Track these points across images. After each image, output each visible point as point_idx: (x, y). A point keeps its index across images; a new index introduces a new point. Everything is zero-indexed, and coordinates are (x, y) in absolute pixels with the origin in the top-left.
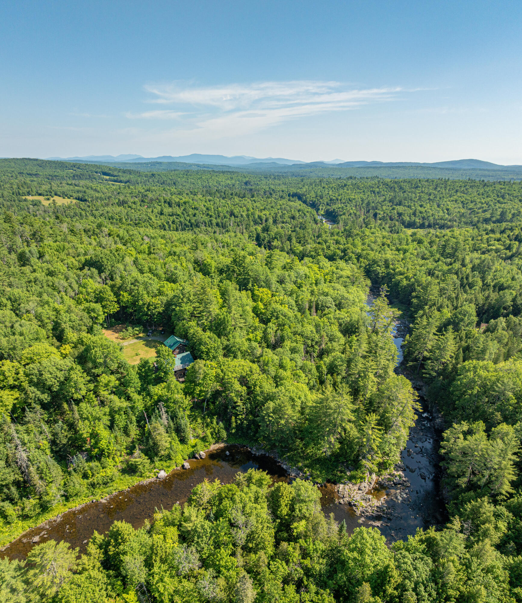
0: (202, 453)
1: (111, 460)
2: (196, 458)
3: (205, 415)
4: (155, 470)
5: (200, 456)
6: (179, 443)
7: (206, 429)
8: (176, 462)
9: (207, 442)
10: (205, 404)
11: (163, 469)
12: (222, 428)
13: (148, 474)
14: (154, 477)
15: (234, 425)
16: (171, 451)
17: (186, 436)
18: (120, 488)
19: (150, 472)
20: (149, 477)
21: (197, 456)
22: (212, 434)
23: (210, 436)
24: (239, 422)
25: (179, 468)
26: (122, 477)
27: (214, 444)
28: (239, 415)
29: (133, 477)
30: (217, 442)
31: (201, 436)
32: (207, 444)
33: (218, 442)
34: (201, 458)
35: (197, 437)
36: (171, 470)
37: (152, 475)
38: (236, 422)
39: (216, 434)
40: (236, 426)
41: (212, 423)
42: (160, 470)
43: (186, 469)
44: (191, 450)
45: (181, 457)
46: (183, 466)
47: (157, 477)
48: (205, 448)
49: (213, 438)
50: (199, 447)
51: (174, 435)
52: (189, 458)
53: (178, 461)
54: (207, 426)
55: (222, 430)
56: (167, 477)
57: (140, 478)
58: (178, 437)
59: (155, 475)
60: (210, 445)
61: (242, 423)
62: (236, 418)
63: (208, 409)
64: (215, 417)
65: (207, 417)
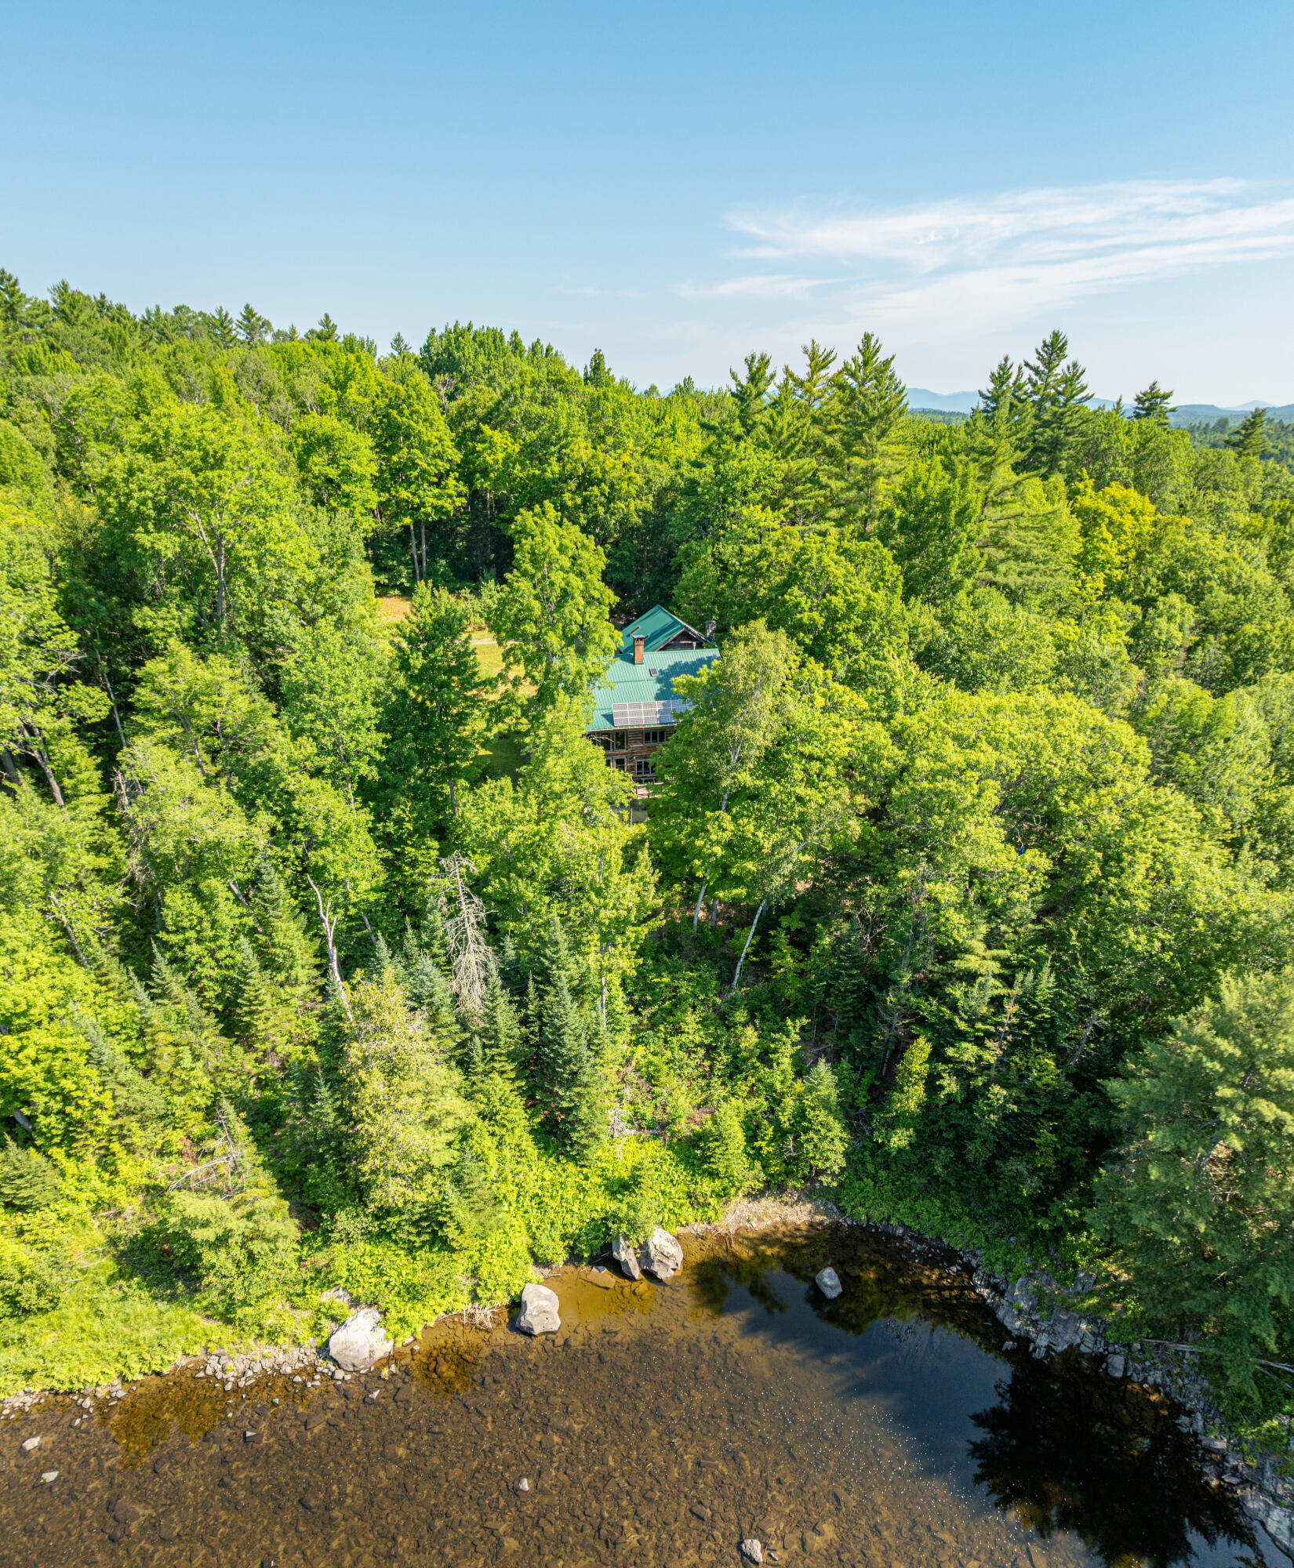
0: (661, 1240)
1: (91, 1163)
2: (618, 1268)
3: (733, 1004)
4: (327, 1297)
5: (645, 1257)
6: (528, 1144)
7: (719, 1091)
8: (474, 1272)
9: (713, 1175)
10: (748, 939)
11: (373, 1304)
12: (825, 1103)
13: (274, 1311)
14: (310, 1342)
15: (913, 1097)
16: (453, 1197)
17: (584, 1112)
18: (62, 1372)
19: (293, 1300)
20: (273, 1335)
21: (627, 1255)
22: (752, 1133)
23: (737, 1137)
24: (950, 1085)
25: (484, 1315)
26: (110, 1294)
27: (754, 1196)
28: (962, 1036)
29: (172, 1312)
30: (773, 1187)
31: (683, 1128)
32: (706, 1186)
33: (781, 1189)
34: (650, 1275)
35: (659, 1128)
36: (424, 1316)
37: (297, 1322)
38: (932, 1083)
39: (781, 1133)
40: (926, 1107)
41: (766, 1057)
42: (355, 1303)
43: (528, 1333)
44: (601, 1203)
45: (521, 1241)
46: (516, 1305)
47: (324, 1350)
48: (688, 1213)
49: (755, 1155)
50: (647, 1201)
51: (502, 1086)
52: (574, 1257)
53: (495, 1268)
54: (735, 1070)
55: (822, 1115)
56: (390, 1359)
57: (215, 1328)
58: (531, 1104)
59: (316, 1328)
60: (723, 1195)
61: (971, 1095)
62: (937, 1055)
63: (761, 967)
64: (794, 1026)
65: (741, 1016)
